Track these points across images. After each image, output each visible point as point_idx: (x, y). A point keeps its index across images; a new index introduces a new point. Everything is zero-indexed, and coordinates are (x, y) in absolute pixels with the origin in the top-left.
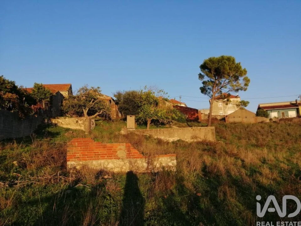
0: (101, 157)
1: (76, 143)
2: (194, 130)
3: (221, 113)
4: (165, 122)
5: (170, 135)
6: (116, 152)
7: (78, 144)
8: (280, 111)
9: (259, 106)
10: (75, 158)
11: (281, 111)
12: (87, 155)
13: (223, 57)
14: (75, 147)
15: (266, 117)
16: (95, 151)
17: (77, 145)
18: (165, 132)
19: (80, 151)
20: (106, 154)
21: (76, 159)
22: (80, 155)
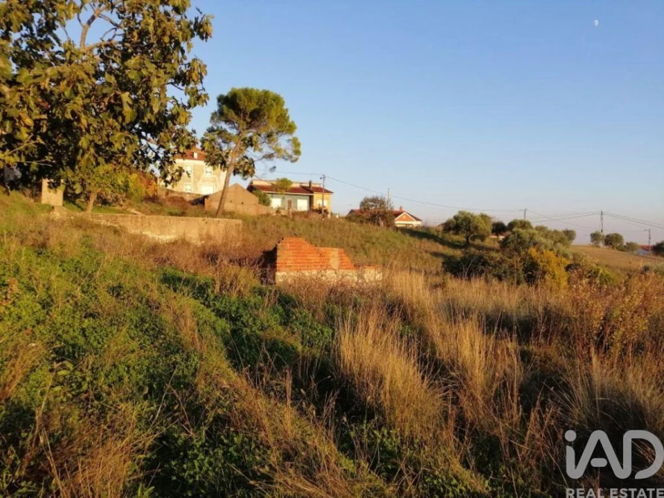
0: (314, 266)
1: (288, 245)
2: (206, 223)
3: (188, 187)
4: (109, 197)
5: (163, 229)
6: (329, 260)
7: (290, 246)
8: (286, 196)
9: (252, 183)
10: (286, 267)
11: (288, 198)
12: (300, 263)
13: (266, 93)
14: (287, 250)
15: (266, 205)
16: (308, 258)
17: (288, 248)
18: (152, 223)
19: (292, 256)
20: (319, 263)
21: (288, 269)
22: (292, 263)
